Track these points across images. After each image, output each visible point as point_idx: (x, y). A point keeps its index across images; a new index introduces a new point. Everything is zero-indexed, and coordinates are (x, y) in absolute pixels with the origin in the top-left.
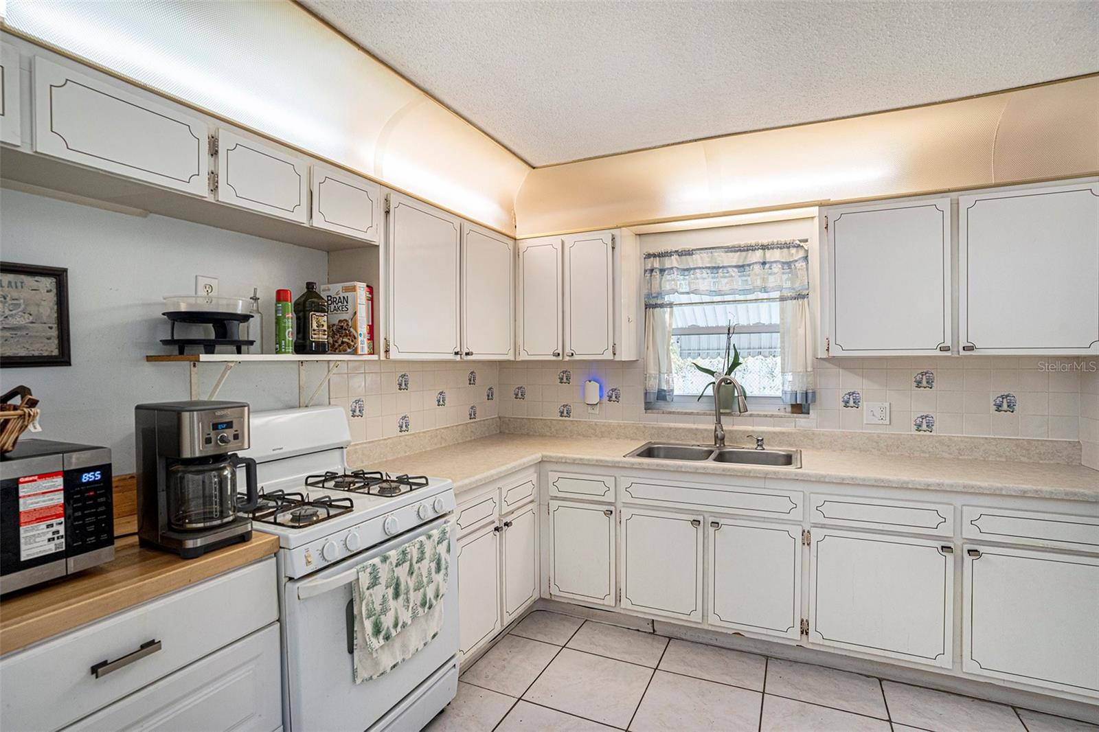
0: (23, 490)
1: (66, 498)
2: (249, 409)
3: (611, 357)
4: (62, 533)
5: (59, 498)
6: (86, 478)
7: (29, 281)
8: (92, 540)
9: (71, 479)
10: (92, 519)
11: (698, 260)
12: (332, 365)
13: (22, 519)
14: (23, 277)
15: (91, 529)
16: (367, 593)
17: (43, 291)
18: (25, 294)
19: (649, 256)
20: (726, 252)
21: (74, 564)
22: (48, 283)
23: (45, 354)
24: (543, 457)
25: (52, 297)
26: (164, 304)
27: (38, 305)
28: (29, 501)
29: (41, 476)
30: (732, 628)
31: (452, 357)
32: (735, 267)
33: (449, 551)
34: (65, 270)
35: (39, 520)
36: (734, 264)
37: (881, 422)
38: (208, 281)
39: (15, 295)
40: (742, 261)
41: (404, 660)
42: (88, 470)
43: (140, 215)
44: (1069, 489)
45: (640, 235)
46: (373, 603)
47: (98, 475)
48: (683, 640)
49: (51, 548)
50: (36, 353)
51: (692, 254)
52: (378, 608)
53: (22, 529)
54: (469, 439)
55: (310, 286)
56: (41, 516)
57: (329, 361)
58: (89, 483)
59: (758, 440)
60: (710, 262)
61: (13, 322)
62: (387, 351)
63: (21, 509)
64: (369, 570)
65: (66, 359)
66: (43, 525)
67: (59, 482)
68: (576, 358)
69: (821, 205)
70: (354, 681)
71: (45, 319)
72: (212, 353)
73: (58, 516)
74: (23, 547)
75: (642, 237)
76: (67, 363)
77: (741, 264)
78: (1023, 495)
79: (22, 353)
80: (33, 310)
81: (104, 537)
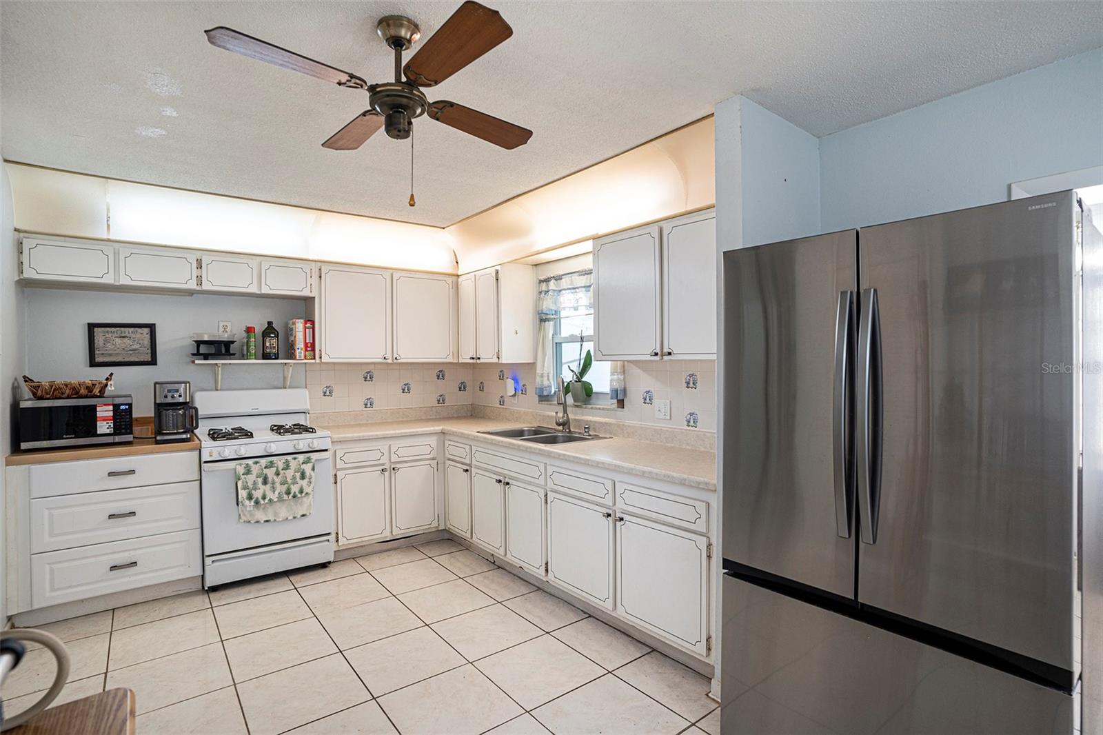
0: (98, 409)
1: (114, 414)
2: (190, 385)
3: (496, 360)
4: (112, 426)
5: (111, 414)
6: (122, 407)
7: (139, 330)
8: (123, 431)
9: (116, 407)
10: (124, 423)
11: (565, 283)
12: (307, 365)
13: (98, 419)
14: (137, 329)
15: (123, 427)
16: (243, 477)
17: (145, 334)
18: (138, 336)
19: (541, 281)
20: (579, 275)
21: (117, 439)
22: (147, 330)
23: (146, 360)
24: (442, 430)
25: (148, 336)
26: (193, 337)
27: (143, 340)
28: (101, 413)
29: (105, 405)
30: (518, 563)
31: (381, 360)
32: (584, 287)
33: (313, 469)
34: (154, 324)
35: (104, 420)
36: (583, 285)
37: (664, 417)
38: (225, 323)
39: (134, 336)
40: (588, 282)
41: (275, 520)
42: (123, 405)
43: (188, 296)
44: (668, 473)
45: (536, 265)
46: (247, 483)
47: (127, 407)
48: (505, 569)
49: (108, 431)
50: (142, 360)
51: (561, 279)
52: (251, 486)
53: (98, 423)
54: (434, 417)
55: (270, 323)
56: (105, 419)
57: (305, 363)
58: (123, 410)
59: (585, 428)
60: (571, 284)
61: (133, 347)
62: (321, 358)
63: (98, 415)
64: (244, 465)
65: (154, 362)
66: (105, 422)
67: (111, 408)
68: (482, 361)
69: (595, 238)
70: (239, 520)
71: (145, 345)
72: (207, 359)
73: (111, 420)
74: (98, 429)
75: (538, 266)
76: (156, 364)
77: (588, 284)
78: (643, 475)
79: (137, 360)
80: (141, 342)
81: (128, 431)
